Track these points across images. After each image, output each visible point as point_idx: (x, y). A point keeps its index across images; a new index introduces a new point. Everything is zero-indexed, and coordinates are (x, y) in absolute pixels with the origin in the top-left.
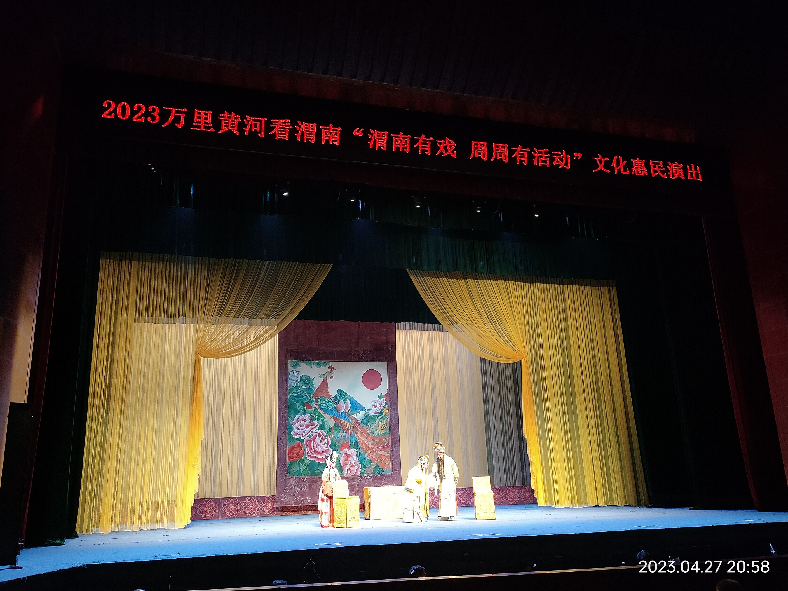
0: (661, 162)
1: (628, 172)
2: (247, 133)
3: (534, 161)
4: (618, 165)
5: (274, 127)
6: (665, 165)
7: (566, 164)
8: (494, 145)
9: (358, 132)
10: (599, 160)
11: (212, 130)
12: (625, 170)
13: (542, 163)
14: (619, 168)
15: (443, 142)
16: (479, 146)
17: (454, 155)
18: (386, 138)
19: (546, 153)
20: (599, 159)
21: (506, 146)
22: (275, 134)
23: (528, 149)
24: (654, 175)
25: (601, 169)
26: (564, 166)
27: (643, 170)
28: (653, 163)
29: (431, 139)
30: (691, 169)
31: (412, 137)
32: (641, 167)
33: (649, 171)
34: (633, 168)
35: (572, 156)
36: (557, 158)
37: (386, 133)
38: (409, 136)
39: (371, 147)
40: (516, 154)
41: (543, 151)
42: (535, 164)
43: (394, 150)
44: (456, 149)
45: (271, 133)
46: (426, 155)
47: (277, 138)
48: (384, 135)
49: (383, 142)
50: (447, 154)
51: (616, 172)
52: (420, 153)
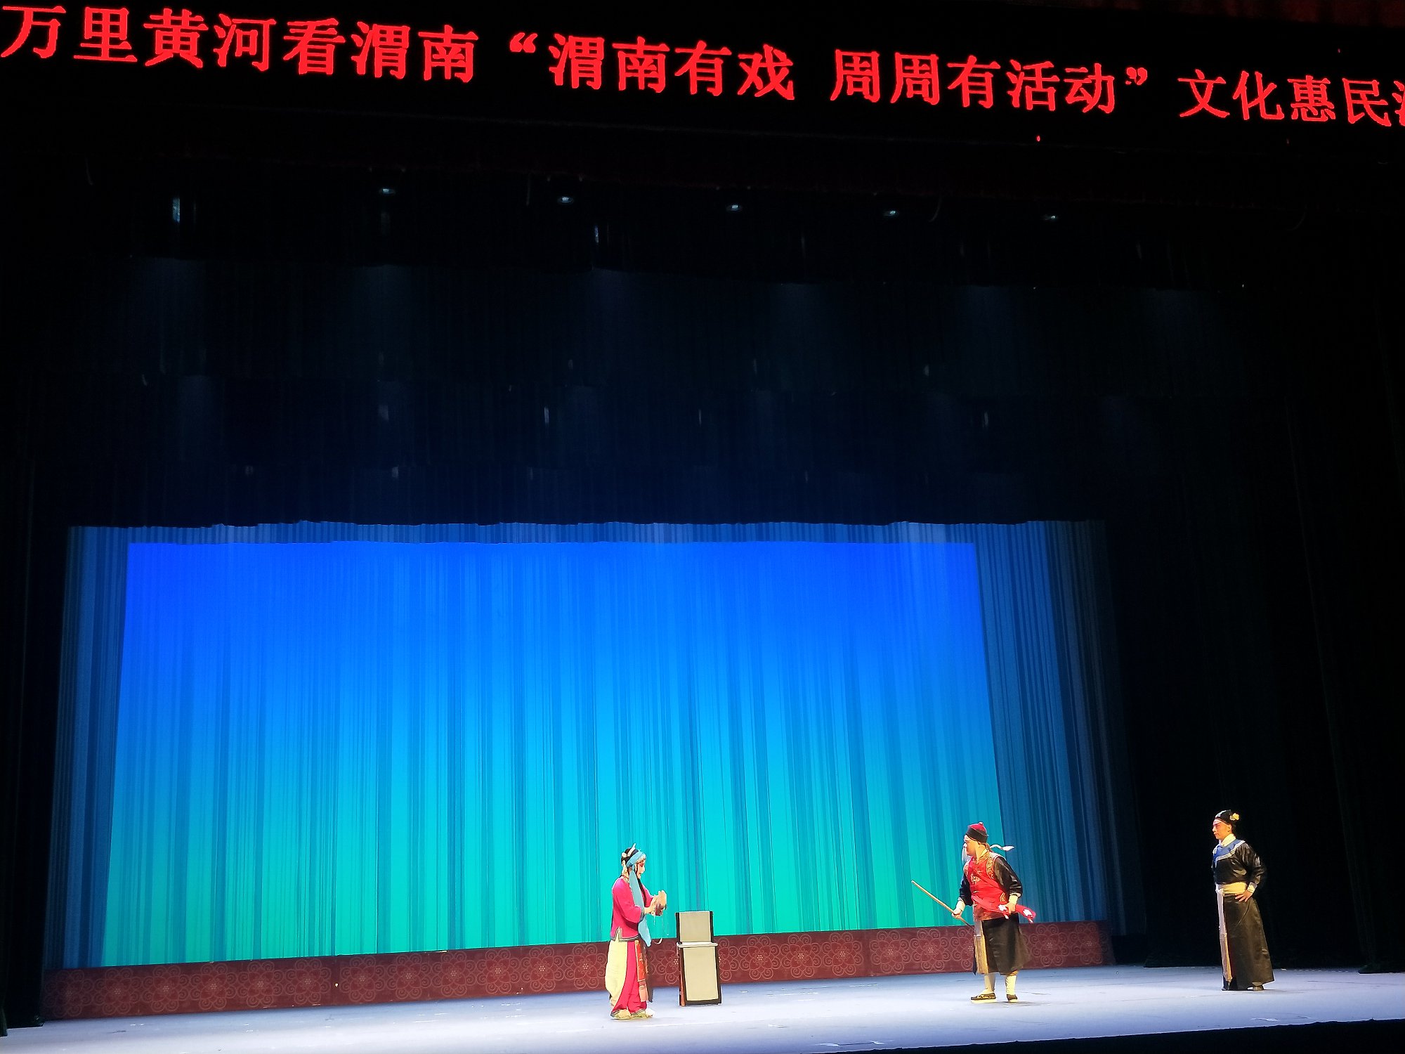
0: (1375, 83)
1: (1280, 115)
2: (222, 62)
3: (1010, 98)
4: (1252, 94)
5: (294, 44)
6: (1386, 91)
7: (1104, 100)
8: (899, 58)
9: (522, 43)
10: (1196, 84)
11: (132, 59)
12: (1271, 110)
13: (1034, 99)
14: (1253, 104)
15: (756, 57)
16: (856, 63)
17: (788, 94)
18: (601, 55)
19: (1046, 73)
20: (1198, 81)
21: (934, 58)
22: (297, 58)
23: (995, 65)
24: (1353, 119)
25: (1203, 109)
26: (1097, 105)
27: (1323, 107)
28: (1353, 87)
29: (726, 51)
31: (672, 47)
32: (1316, 98)
33: (1341, 109)
34: (1294, 102)
35: (1121, 78)
36: (1077, 84)
37: (600, 41)
38: (664, 47)
39: (559, 81)
40: (962, 80)
41: (1038, 67)
42: (1016, 104)
43: (622, 86)
44: (794, 74)
45: (288, 57)
46: (710, 94)
47: (303, 69)
48: (593, 48)
49: (592, 66)
50: (768, 89)
51: (1246, 117)
52: (694, 90)
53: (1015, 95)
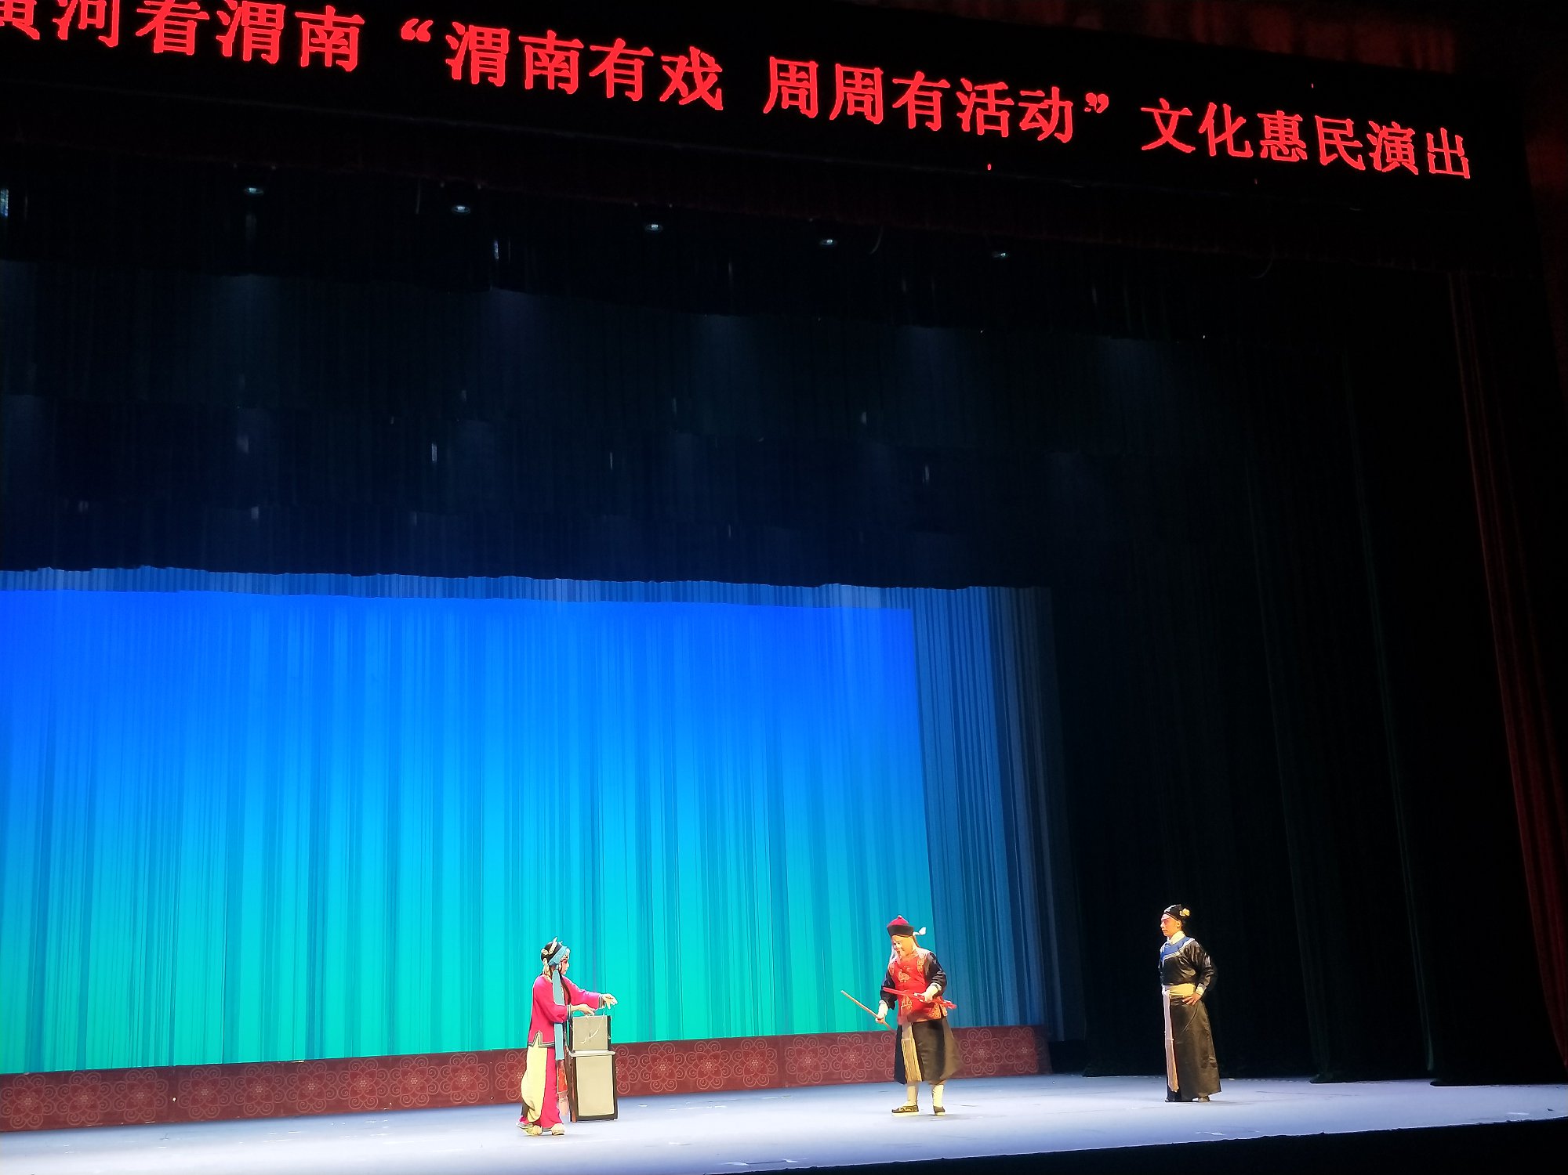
0: (1349, 123)
1: (1248, 153)
2: (63, 34)
3: (960, 121)
4: (1220, 128)
5: (150, 17)
6: (1361, 131)
7: (1061, 128)
8: (840, 69)
9: (415, 31)
10: (1160, 114)
12: (1239, 146)
13: (985, 123)
14: (1220, 139)
15: (682, 60)
16: (792, 73)
17: (717, 103)
18: (505, 48)
19: (1000, 95)
20: (1162, 111)
21: (878, 72)
22: (152, 34)
23: (944, 84)
24: (1325, 160)
25: (1167, 143)
26: (1053, 133)
27: (1295, 146)
28: (1326, 125)
29: (647, 52)
30: (1438, 143)
31: (587, 44)
32: (1287, 136)
33: (1313, 149)
34: (1264, 138)
35: (1080, 104)
36: (1033, 109)
37: (505, 32)
38: (577, 43)
39: (457, 75)
40: (908, 99)
41: (991, 88)
42: (966, 127)
43: (529, 84)
44: (723, 81)
45: (140, 33)
46: (629, 99)
47: (159, 47)
48: (496, 40)
49: (495, 60)
50: (694, 97)
51: (1213, 152)
52: (610, 93)
53: (965, 117)
